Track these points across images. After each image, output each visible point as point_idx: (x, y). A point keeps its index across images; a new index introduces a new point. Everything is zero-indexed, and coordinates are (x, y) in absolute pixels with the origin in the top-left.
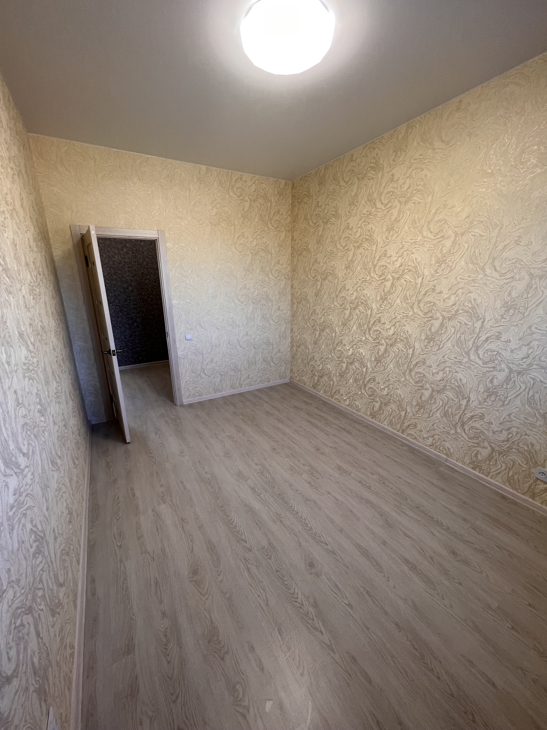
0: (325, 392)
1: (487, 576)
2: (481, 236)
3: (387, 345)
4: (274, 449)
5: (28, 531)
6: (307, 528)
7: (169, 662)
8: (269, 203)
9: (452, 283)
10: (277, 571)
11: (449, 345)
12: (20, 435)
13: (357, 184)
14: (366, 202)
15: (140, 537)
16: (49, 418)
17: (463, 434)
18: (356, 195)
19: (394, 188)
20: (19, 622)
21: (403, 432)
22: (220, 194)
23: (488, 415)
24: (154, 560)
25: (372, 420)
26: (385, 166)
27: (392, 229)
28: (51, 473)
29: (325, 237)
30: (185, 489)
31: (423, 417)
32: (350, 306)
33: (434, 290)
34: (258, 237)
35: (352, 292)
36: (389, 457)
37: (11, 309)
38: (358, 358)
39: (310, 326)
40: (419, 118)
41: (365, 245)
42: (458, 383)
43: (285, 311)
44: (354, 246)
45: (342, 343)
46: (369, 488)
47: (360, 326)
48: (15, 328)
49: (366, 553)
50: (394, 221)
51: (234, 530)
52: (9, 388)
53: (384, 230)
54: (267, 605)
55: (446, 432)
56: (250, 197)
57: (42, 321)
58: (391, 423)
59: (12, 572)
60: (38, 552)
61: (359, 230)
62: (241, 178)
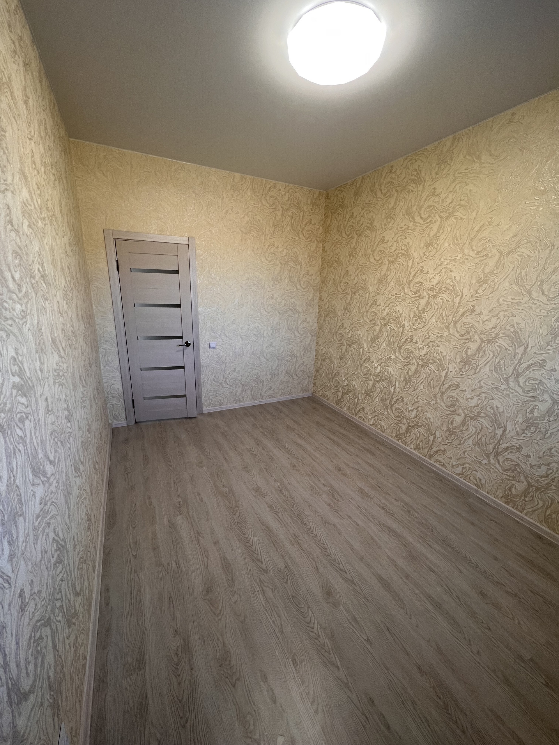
0: (349, 409)
1: (519, 623)
2: (528, 256)
3: (418, 365)
4: (294, 466)
5: (51, 540)
6: (326, 553)
7: (179, 684)
8: (302, 213)
9: (494, 305)
10: (293, 597)
11: (487, 369)
12: (48, 442)
13: (395, 197)
14: (404, 215)
15: (155, 549)
16: (74, 423)
17: (497, 465)
18: (394, 208)
19: (436, 202)
20: (38, 635)
21: (430, 457)
22: (252, 202)
23: (526, 447)
24: (168, 573)
25: (397, 442)
26: (427, 178)
27: (431, 244)
28: (74, 479)
29: (358, 249)
30: (202, 501)
31: (453, 443)
32: (381, 323)
33: (473, 311)
34: (289, 246)
35: (383, 308)
36: (415, 484)
37: (46, 315)
38: (386, 377)
39: (336, 340)
40: (466, 130)
41: (400, 260)
42: (494, 410)
43: (311, 323)
44: (388, 261)
45: (369, 360)
46: (392, 515)
47: (390, 343)
48: (49, 335)
49: (386, 585)
50: (433, 236)
51: (250, 548)
52: (41, 396)
53: (422, 245)
54: (282, 632)
55: (478, 461)
56: (283, 206)
57: (73, 326)
58: (418, 447)
59: (35, 584)
60: (59, 561)
61: (395, 244)
62: (274, 186)
